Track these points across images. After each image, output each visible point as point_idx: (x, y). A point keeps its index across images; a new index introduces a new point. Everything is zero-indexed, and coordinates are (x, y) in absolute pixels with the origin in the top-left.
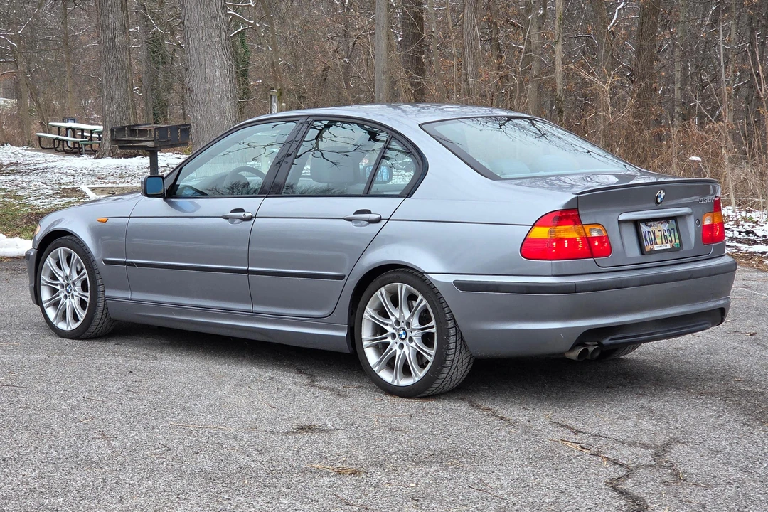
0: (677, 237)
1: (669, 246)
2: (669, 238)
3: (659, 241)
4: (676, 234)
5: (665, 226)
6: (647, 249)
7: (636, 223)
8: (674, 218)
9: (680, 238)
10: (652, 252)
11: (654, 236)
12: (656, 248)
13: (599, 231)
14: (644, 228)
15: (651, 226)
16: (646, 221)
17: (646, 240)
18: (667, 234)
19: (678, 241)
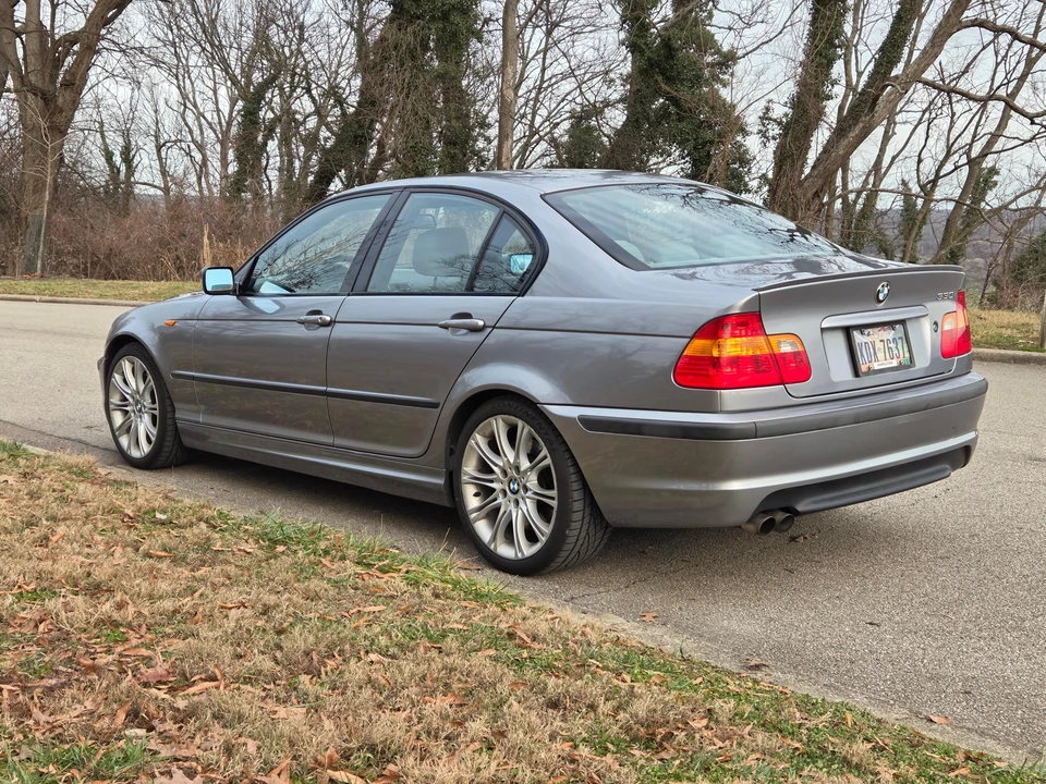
0: (906, 349)
1: (895, 363)
2: (895, 352)
3: (880, 355)
4: (905, 345)
5: (888, 334)
6: (864, 368)
7: (847, 331)
8: (902, 322)
9: (910, 351)
10: (870, 372)
11: (874, 349)
12: (876, 366)
13: (792, 344)
14: (857, 337)
15: (869, 335)
16: (861, 328)
17: (862, 355)
18: (892, 345)
19: (907, 355)
